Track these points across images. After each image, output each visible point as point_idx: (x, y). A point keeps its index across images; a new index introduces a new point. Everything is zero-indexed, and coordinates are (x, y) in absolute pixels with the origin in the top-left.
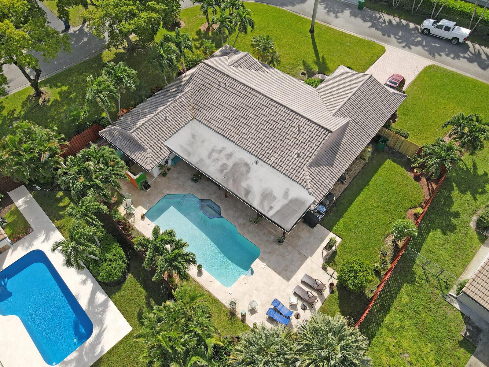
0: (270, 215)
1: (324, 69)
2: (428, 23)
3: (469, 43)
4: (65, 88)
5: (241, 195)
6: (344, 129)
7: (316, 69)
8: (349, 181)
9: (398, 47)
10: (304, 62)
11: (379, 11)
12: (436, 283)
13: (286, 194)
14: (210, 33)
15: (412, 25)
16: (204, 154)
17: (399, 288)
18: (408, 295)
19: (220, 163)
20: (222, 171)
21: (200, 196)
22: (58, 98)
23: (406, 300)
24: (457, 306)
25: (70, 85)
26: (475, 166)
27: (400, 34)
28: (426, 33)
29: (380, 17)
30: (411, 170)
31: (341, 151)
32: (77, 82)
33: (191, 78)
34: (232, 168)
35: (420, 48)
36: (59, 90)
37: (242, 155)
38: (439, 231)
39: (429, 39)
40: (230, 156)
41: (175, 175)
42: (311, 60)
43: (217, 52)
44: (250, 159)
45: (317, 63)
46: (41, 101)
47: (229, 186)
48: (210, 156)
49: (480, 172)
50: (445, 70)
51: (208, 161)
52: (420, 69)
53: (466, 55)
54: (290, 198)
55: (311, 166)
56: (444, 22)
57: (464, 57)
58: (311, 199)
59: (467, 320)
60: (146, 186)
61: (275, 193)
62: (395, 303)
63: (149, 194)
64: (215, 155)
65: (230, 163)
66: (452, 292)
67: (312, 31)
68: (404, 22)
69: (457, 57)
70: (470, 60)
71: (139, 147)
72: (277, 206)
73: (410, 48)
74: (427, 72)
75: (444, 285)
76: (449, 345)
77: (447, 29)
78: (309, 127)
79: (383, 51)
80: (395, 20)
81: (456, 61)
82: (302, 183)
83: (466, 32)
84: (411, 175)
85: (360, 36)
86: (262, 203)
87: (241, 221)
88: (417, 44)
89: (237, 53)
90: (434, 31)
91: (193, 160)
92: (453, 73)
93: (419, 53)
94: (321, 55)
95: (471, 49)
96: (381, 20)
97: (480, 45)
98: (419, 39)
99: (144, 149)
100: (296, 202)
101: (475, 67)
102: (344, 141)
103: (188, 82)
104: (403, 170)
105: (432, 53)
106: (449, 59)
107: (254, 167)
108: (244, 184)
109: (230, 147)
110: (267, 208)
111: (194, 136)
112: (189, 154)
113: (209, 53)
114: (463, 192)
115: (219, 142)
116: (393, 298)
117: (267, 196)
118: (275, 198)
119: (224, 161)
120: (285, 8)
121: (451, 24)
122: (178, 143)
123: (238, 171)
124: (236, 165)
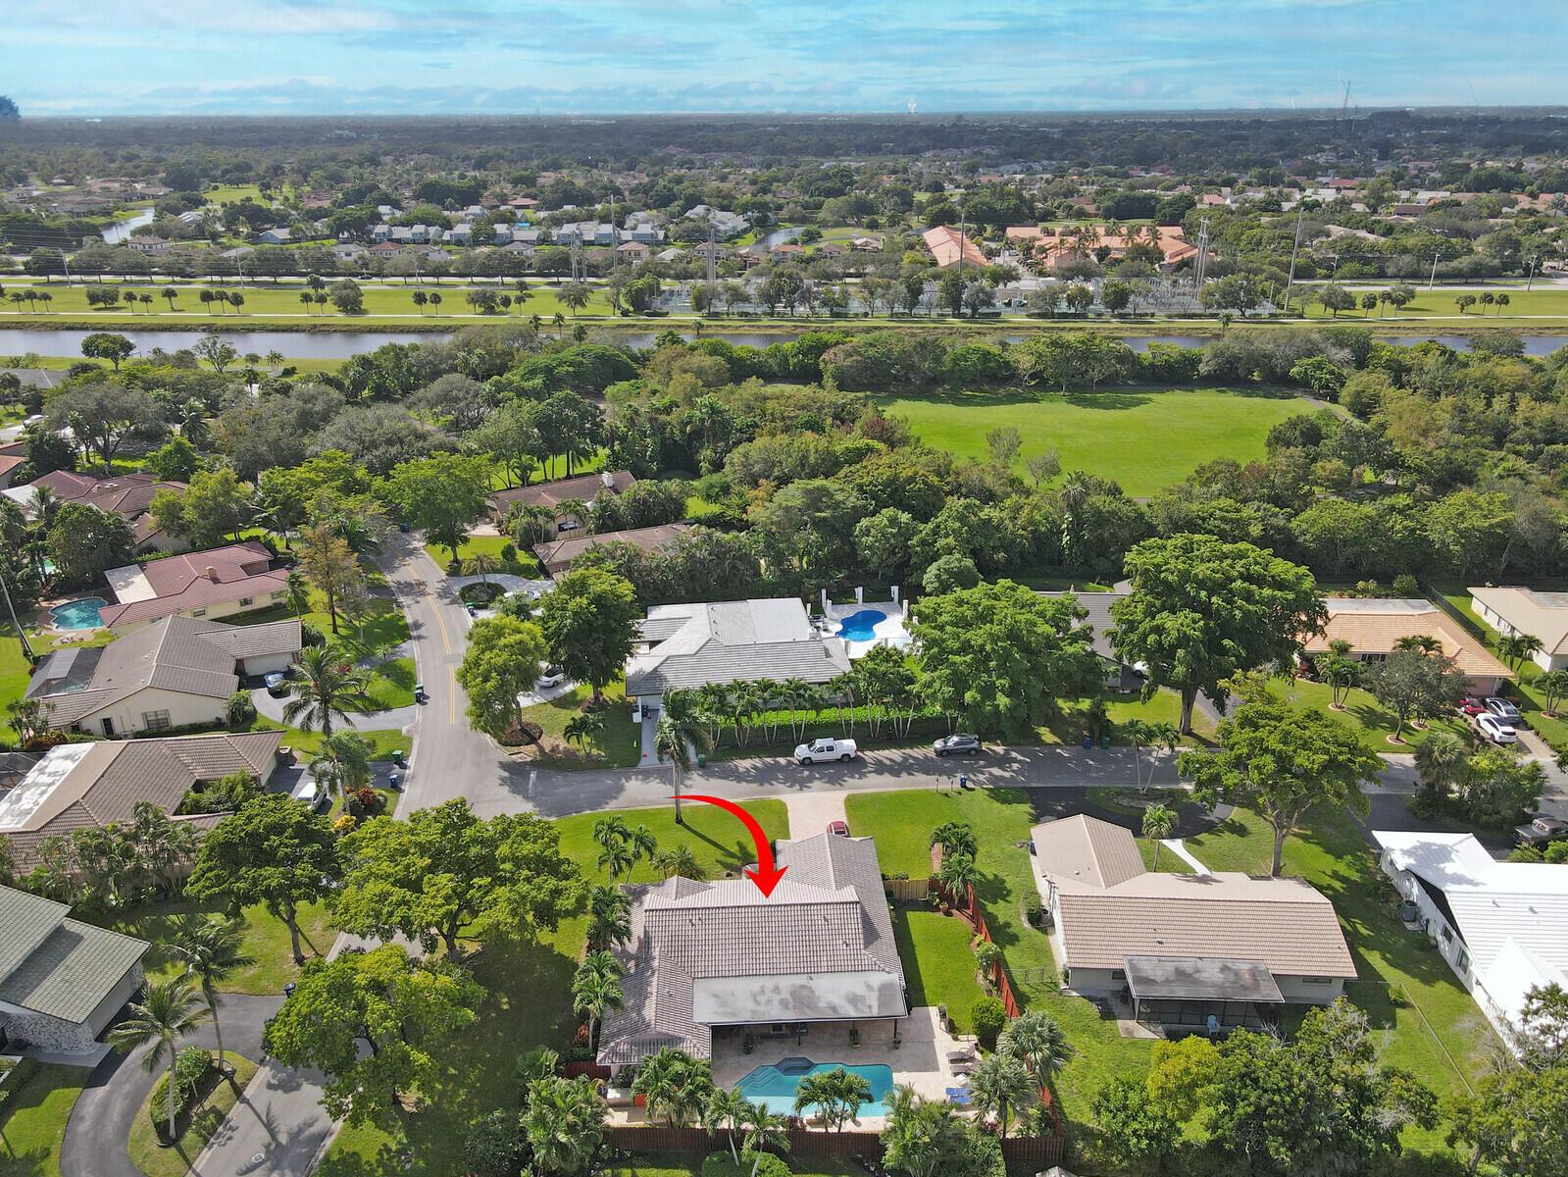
0: (875, 1012)
2: (802, 751)
3: (862, 754)
5: (830, 1015)
9: (794, 791)
10: (718, 861)
11: (730, 760)
13: (869, 986)
15: (782, 761)
16: (750, 1005)
19: (775, 1003)
20: (786, 1007)
24: (1074, 994)
26: (981, 874)
27: (779, 775)
28: (806, 763)
29: (738, 766)
30: (936, 909)
31: (874, 920)
34: (794, 999)
35: (817, 782)
37: (787, 983)
38: (1010, 946)
39: (819, 768)
40: (777, 990)
42: (719, 855)
44: (802, 980)
45: (731, 856)
47: (809, 1015)
48: (757, 1003)
49: (990, 876)
50: (866, 795)
51: (761, 1009)
52: (842, 806)
53: (869, 769)
54: (876, 987)
56: (819, 743)
58: (894, 976)
59: (1091, 999)
61: (859, 992)
64: (762, 999)
65: (785, 995)
66: (1063, 986)
67: (679, 821)
68: (769, 760)
69: (862, 774)
70: (878, 772)
72: (873, 1001)
73: (807, 787)
74: (851, 804)
75: (1053, 985)
76: (1097, 1025)
77: (830, 749)
79: (784, 804)
80: (757, 762)
82: (873, 968)
84: (940, 915)
86: (856, 1008)
88: (811, 779)
90: (816, 757)
91: (744, 1017)
92: (876, 794)
93: (822, 789)
95: (869, 759)
96: (742, 769)
97: (875, 751)
98: (807, 772)
100: (887, 989)
101: (887, 777)
102: (868, 906)
103: (646, 943)
104: (929, 914)
105: (835, 782)
107: (812, 984)
108: (822, 1004)
109: (769, 983)
111: (716, 996)
112: (733, 1015)
114: (995, 902)
115: (754, 984)
117: (854, 1000)
118: (863, 997)
119: (777, 996)
121: (829, 742)
122: (708, 1011)
123: (802, 997)
124: (794, 993)
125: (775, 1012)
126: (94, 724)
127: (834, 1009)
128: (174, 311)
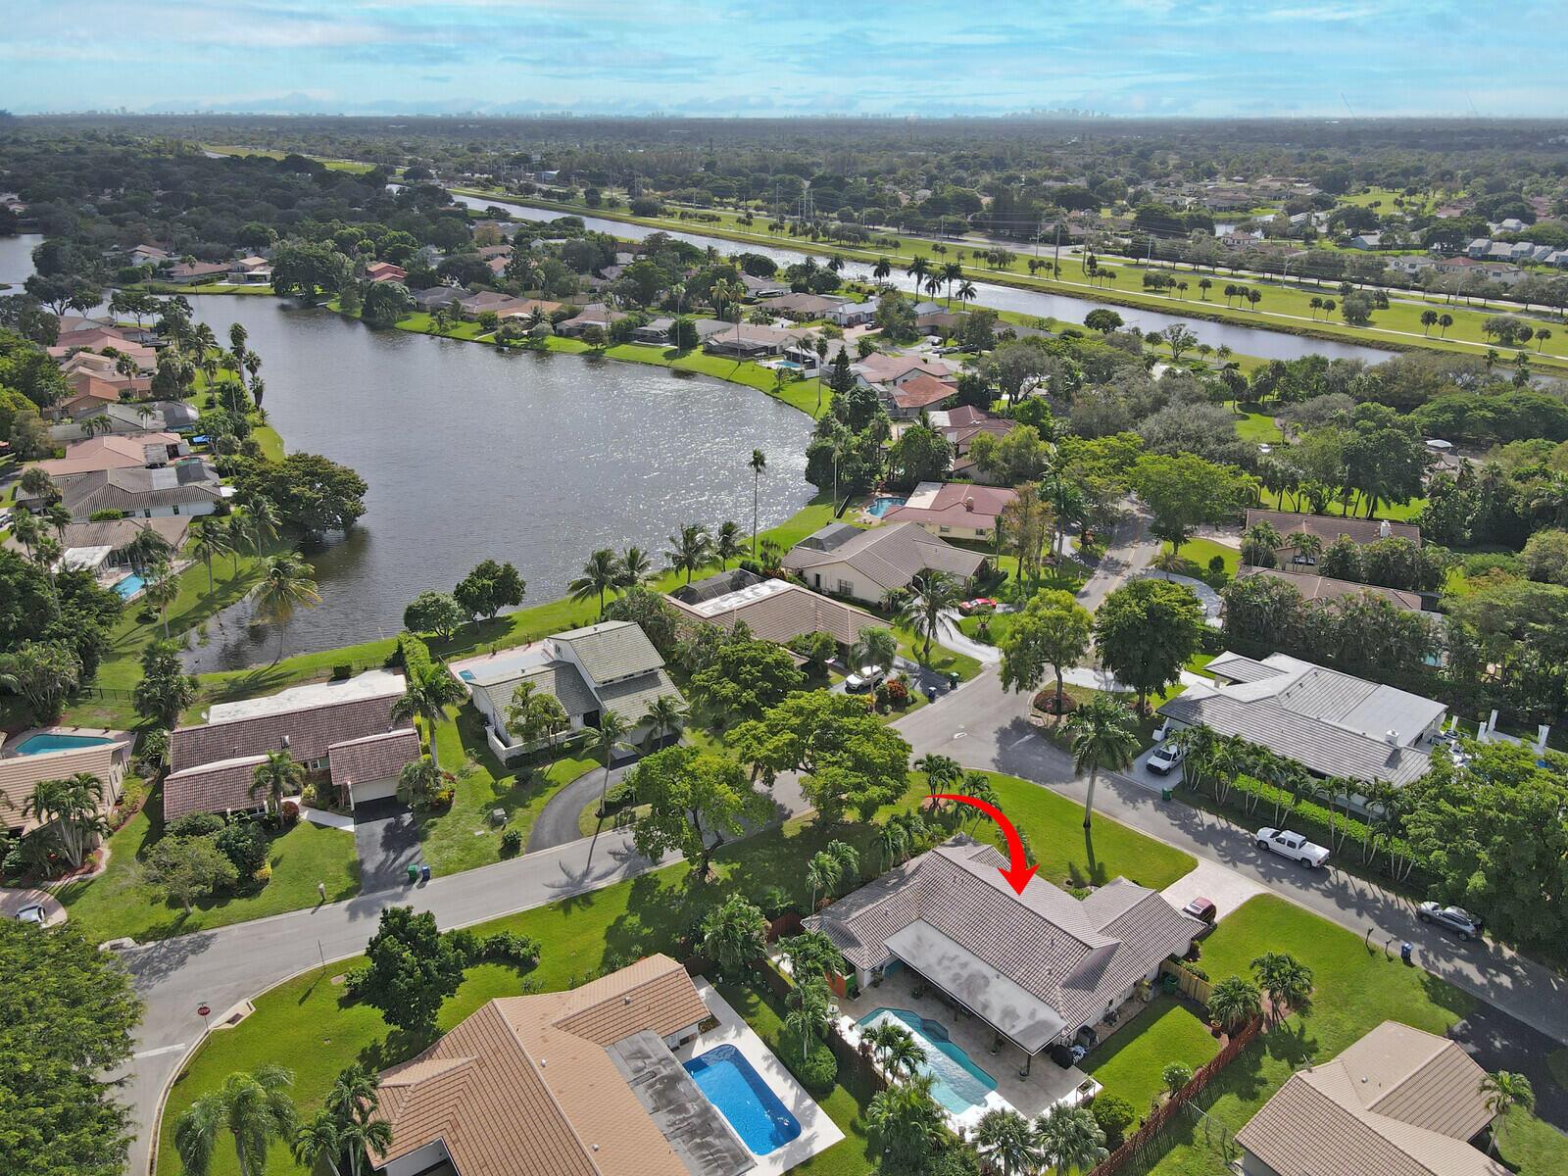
0: (1011, 1033)
1: (1099, 879)
2: (1265, 833)
3: (1330, 868)
4: (737, 866)
5: (977, 1009)
6: (1111, 951)
7: (1087, 877)
8: (1120, 1023)
9: (1217, 861)
10: (1071, 865)
11: (1196, 808)
12: (1220, 1150)
13: (1033, 1014)
14: (936, 813)
15: (1243, 833)
16: (933, 960)
17: (1172, 1147)
18: (1181, 1156)
19: (952, 972)
20: (954, 980)
21: (922, 1014)
22: (729, 877)
23: (1177, 1160)
24: (1241, 1175)
25: (744, 864)
26: (1302, 1031)
27: (1224, 844)
28: (1262, 847)
29: (1196, 815)
30: (1207, 1021)
31: (1106, 976)
32: (752, 860)
33: (918, 869)
34: (968, 979)
35: (1251, 868)
36: (729, 867)
37: (977, 966)
38: (1235, 1096)
39: (1268, 856)
40: (964, 965)
41: (890, 987)
42: (1082, 864)
43: (949, 841)
44: (990, 972)
45: (1091, 871)
46: (707, 880)
47: (963, 997)
48: (940, 963)
49: (1308, 1038)
50: (1284, 903)
51: (938, 968)
52: (1246, 897)
53: (1322, 887)
54: (1037, 1018)
55: (1065, 986)
56: (1287, 835)
57: (1318, 889)
58: (1064, 1024)
60: (856, 994)
61: (1019, 1011)
62: (1163, 1161)
63: (857, 1005)
64: (946, 963)
65: (965, 974)
66: (1239, 1160)
67: (1087, 825)
68: (1234, 827)
69: (1306, 886)
70: (1327, 894)
71: (851, 941)
72: (1021, 1025)
73: (1235, 865)
74: (1257, 902)
75: (1229, 1153)
77: (1291, 844)
78: (1064, 941)
79: (1194, 865)
80: (1221, 823)
81: (1303, 891)
82: (1052, 1005)
83: (1320, 852)
84: (1208, 1030)
85: (1161, 841)
86: (1002, 1019)
87: (974, 1049)
88: (1249, 861)
89: (976, 844)
90: (1274, 845)
91: (918, 964)
92: (1295, 907)
93: (1248, 875)
94: (1097, 860)
95: (1333, 878)
96: (1197, 820)
97: (1350, 873)
98: (1253, 854)
99: (859, 945)
100: (1044, 1025)
101: (1331, 904)
102: (1111, 965)
103: (914, 873)
104: (1198, 1022)
105: (1268, 877)
106: (1293, 888)
107: (994, 980)
108: (981, 998)
109: (965, 956)
110: (1008, 1026)
111: (919, 938)
112: (914, 958)
113: (936, 840)
114: (1278, 1058)
115: (952, 949)
116: (1161, 1156)
117: (1009, 1013)
118: (1018, 1017)
119: (957, 970)
120: (1048, 787)
121: (1298, 838)
122: (901, 944)
123: (975, 983)
124: (971, 978)
125: (943, 979)
126: (810, 575)
127: (985, 1007)
128: (1203, 299)
